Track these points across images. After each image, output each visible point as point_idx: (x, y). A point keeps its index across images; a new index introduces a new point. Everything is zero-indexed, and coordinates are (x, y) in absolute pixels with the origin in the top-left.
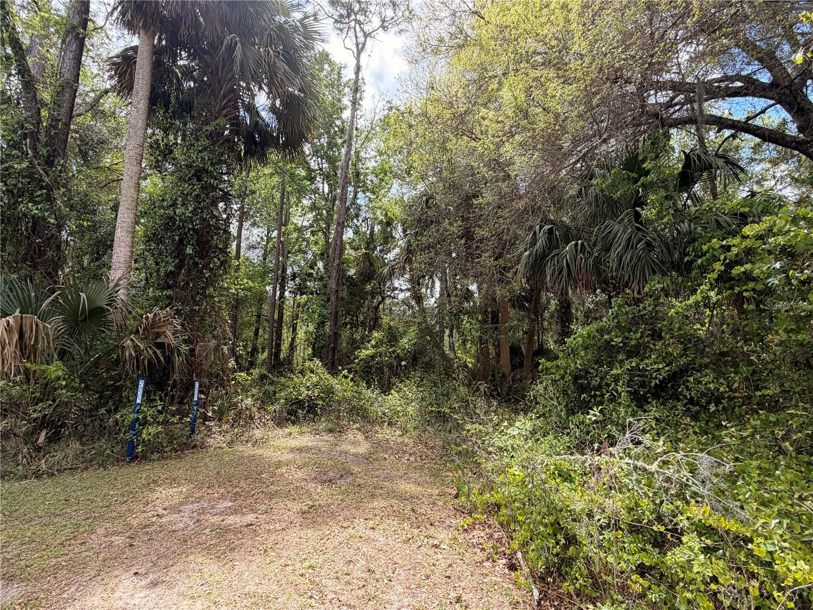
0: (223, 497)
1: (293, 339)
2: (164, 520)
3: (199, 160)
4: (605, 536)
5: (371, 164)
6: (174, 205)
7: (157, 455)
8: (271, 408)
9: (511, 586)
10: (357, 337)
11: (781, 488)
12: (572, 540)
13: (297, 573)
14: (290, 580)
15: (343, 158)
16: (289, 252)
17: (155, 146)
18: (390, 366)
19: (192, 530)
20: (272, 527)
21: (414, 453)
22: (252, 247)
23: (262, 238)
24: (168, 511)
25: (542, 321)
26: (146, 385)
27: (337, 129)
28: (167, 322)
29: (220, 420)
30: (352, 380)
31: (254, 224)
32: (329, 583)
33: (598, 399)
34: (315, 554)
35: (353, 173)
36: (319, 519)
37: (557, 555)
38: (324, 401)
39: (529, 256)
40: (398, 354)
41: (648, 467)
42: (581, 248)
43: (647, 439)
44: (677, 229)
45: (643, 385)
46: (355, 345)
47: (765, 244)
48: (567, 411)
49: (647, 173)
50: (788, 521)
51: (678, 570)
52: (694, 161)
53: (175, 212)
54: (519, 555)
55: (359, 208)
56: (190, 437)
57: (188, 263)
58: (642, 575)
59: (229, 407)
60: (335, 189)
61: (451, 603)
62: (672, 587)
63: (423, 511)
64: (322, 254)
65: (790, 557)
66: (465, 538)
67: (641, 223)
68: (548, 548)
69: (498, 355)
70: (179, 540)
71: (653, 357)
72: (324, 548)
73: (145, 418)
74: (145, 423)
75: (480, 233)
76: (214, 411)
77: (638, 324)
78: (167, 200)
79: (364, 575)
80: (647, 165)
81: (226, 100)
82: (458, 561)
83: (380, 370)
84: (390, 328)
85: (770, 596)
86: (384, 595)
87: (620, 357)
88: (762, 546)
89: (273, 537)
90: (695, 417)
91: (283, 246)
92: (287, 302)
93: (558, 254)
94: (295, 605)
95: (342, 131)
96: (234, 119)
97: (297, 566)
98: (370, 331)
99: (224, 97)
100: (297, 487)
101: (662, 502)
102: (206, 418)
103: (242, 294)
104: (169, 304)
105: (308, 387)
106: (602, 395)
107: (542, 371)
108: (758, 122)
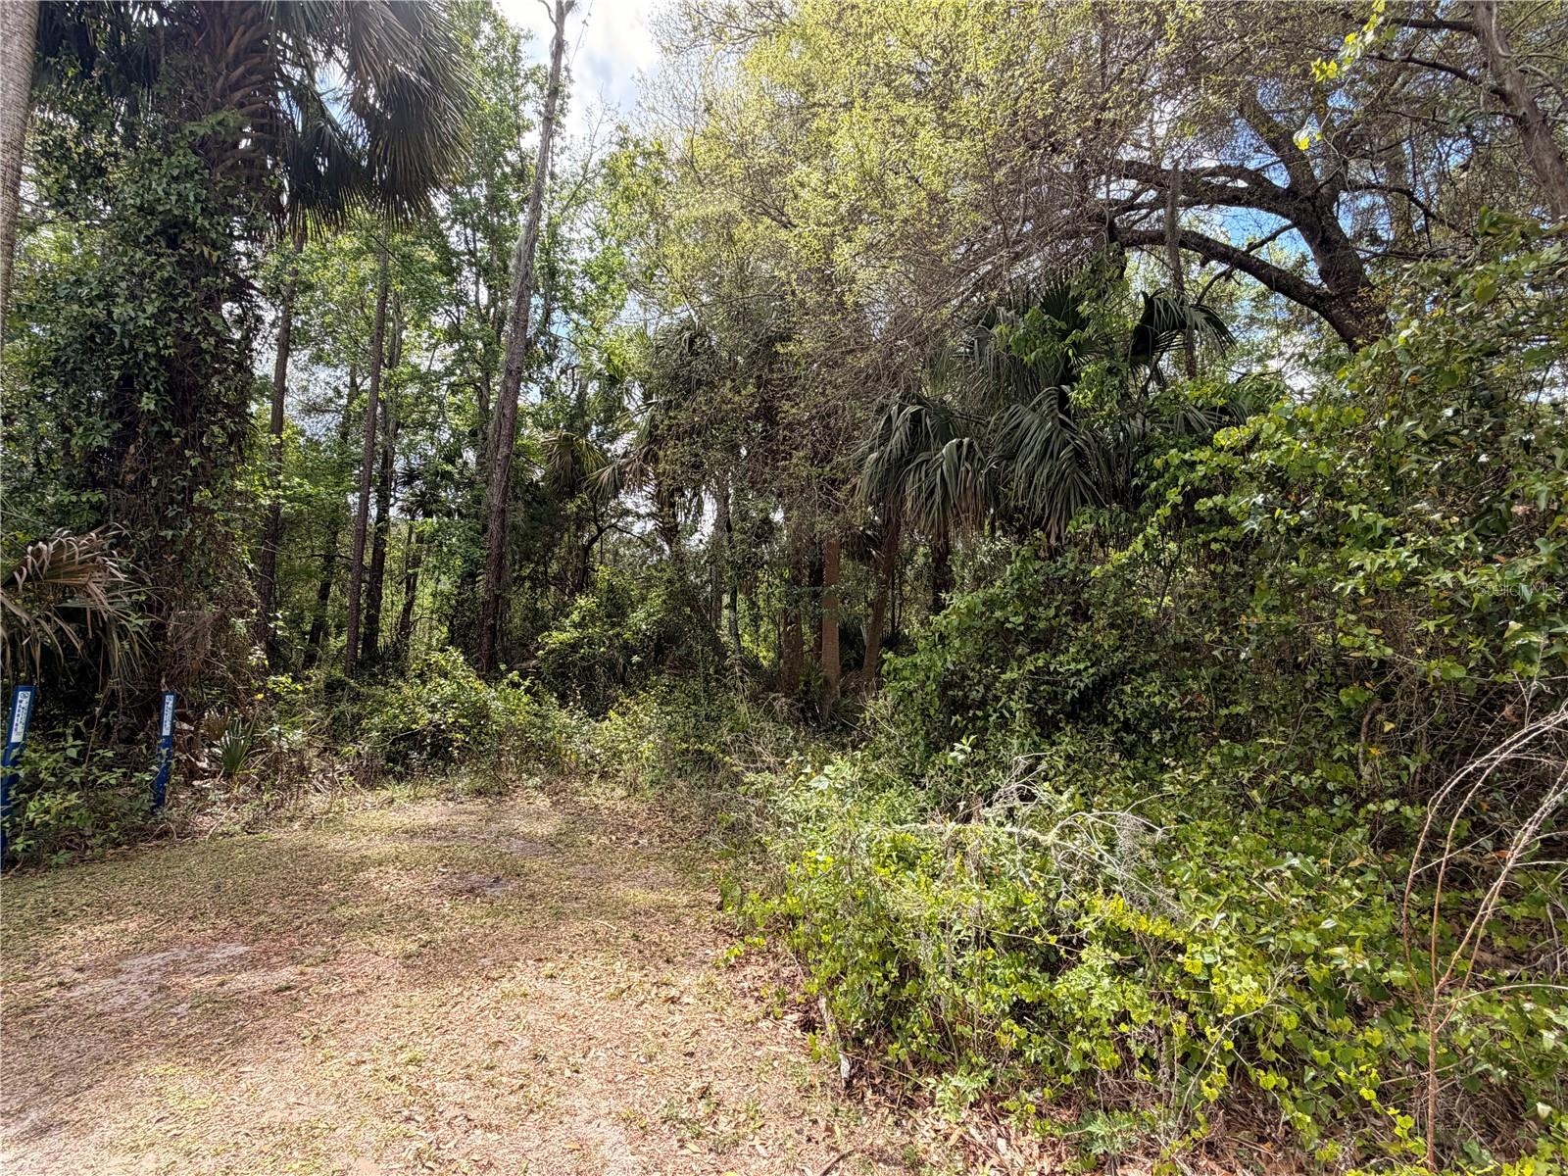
0: (225, 936)
1: (408, 608)
2: (77, 993)
3: (174, 198)
4: (966, 959)
5: (581, 255)
6: (107, 296)
7: (68, 856)
8: (349, 749)
9: (803, 1060)
10: (546, 604)
11: (1236, 862)
12: (910, 970)
13: (382, 1075)
14: (366, 1091)
15: (522, 233)
16: (398, 425)
17: (54, 153)
18: (611, 666)
19: (147, 1008)
20: (334, 989)
21: (650, 830)
22: (312, 409)
23: (336, 390)
24: (88, 973)
25: (901, 584)
26: (35, 704)
27: (508, 170)
28: (89, 564)
29: (228, 776)
30: (528, 691)
31: (317, 359)
32: (451, 1087)
33: (979, 724)
34: (424, 1035)
35: (542, 268)
36: (441, 968)
37: (885, 996)
38: (467, 733)
39: (878, 460)
40: (626, 641)
41: (1041, 838)
42: (968, 452)
43: (1043, 791)
44: (1123, 429)
45: (1053, 698)
46: (539, 622)
47: (1246, 463)
48: (927, 746)
49: (1082, 324)
50: (1240, 914)
51: (1075, 1006)
52: (1159, 312)
53: (110, 313)
54: (823, 1003)
55: (554, 343)
56: (153, 814)
57: (146, 432)
58: (1020, 1021)
59: (252, 748)
60: (503, 299)
61: (690, 1100)
62: (1063, 1035)
63: (655, 937)
64: (473, 433)
65: (1234, 970)
66: (728, 981)
67: (1067, 413)
68: (870, 987)
69: (819, 645)
70: (112, 1031)
71: (1072, 650)
72: (445, 1023)
73: (34, 775)
74: (34, 786)
75: (789, 410)
76: (213, 758)
77: (1052, 592)
78: (88, 283)
79: (524, 1066)
80: (1084, 309)
81: (241, 70)
82: (712, 1023)
83: (588, 674)
84: (611, 589)
85: (1202, 1036)
86: (562, 1099)
87: (1020, 650)
88: (1197, 956)
89: (336, 1009)
90: (1129, 753)
91: (384, 408)
92: (393, 531)
93: (928, 461)
94: (373, 1139)
95: (520, 175)
96: (263, 116)
97: (384, 1063)
98: (572, 594)
99: (237, 61)
100: (398, 907)
101: (1059, 895)
102: (193, 773)
103: (287, 508)
104: (98, 523)
105: (434, 706)
106: (987, 717)
107: (889, 674)
108: (1263, 254)
